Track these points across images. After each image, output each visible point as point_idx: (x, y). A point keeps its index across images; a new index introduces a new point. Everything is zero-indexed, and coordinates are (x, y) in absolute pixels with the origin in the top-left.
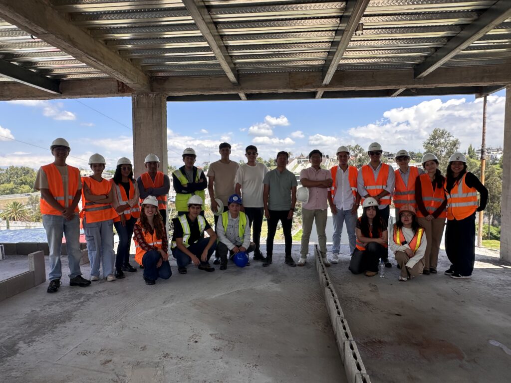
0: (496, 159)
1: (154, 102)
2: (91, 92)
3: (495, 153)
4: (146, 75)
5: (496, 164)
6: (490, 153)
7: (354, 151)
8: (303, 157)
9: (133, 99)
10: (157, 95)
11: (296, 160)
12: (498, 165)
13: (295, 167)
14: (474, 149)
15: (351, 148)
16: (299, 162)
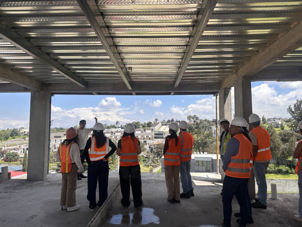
0: (279, 125)
1: (43, 96)
2: (9, 90)
3: (278, 120)
4: (38, 82)
5: (278, 127)
6: (275, 121)
7: (193, 118)
8: (165, 122)
10: (44, 92)
11: (160, 124)
12: (280, 128)
13: (160, 128)
14: (265, 118)
15: (192, 117)
16: (162, 125)
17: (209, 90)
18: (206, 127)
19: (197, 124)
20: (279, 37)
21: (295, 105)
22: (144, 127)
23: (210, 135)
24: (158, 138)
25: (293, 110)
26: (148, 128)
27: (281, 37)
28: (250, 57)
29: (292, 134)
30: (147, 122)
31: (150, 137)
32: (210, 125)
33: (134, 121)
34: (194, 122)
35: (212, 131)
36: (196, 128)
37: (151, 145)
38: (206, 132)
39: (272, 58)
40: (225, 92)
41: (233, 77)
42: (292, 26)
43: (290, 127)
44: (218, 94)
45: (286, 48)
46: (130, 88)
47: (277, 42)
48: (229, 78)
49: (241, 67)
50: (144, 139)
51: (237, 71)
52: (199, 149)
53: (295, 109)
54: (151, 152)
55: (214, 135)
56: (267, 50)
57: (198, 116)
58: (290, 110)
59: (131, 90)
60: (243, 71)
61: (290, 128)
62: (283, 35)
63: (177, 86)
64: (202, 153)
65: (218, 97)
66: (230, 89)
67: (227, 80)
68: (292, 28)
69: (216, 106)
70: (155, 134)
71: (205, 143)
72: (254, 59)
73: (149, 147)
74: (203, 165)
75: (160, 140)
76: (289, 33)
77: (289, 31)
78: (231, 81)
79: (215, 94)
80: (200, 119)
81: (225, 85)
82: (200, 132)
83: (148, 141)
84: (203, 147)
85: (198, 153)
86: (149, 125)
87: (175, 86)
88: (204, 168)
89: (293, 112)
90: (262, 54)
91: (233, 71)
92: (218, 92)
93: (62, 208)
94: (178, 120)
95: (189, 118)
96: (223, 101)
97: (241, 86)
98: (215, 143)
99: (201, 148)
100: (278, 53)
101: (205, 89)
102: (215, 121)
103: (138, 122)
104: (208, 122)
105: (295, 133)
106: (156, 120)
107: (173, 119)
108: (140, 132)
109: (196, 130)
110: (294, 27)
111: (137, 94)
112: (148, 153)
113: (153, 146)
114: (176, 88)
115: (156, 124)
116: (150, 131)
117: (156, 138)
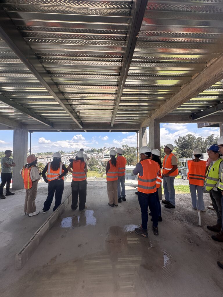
1: (22, 132)
4: (18, 123)
7: (125, 146)
9: (14, 131)
11: (107, 150)
13: (107, 152)
17: (133, 129)
18: (132, 151)
19: (127, 150)
20: (182, 88)
21: (178, 139)
22: (98, 151)
23: (134, 156)
24: (106, 157)
25: (177, 142)
26: (100, 152)
27: (183, 88)
28: (160, 105)
29: (177, 155)
30: (99, 149)
31: (101, 157)
32: (134, 150)
33: (92, 148)
34: (126, 148)
35: (135, 153)
36: (127, 152)
37: (102, 162)
38: (132, 154)
39: (176, 104)
40: (142, 130)
41: (148, 120)
42: (193, 78)
43: (176, 150)
44: (139, 132)
45: (188, 95)
46: (81, 127)
47: (180, 92)
48: (146, 121)
49: (153, 113)
50: (98, 158)
51: (150, 116)
52: (128, 163)
53: (178, 141)
54: (102, 165)
55: (136, 155)
56: (172, 99)
57: (128, 145)
58: (176, 141)
59: (82, 129)
60: (154, 116)
61: (176, 152)
62: (186, 86)
63: (112, 126)
64: (130, 165)
65: (139, 133)
66: (146, 128)
67: (144, 122)
68: (193, 80)
69: (138, 139)
70: (104, 155)
71: (132, 160)
72: (163, 106)
73: (101, 163)
74: (130, 172)
75: (107, 159)
76: (190, 84)
77: (190, 82)
78: (147, 123)
79: (136, 131)
80: (129, 147)
81: (143, 126)
82: (129, 154)
83: (100, 160)
84: (130, 162)
85: (128, 165)
86: (101, 150)
87: (111, 126)
88: (131, 174)
89: (177, 143)
90: (168, 102)
91: (148, 116)
92: (138, 131)
93: (26, 214)
94: (117, 148)
95: (123, 146)
96: (141, 136)
97: (154, 125)
98: (137, 160)
99: (129, 163)
100: (181, 100)
101: (131, 128)
102: (137, 148)
103: (95, 149)
104: (134, 148)
105: (178, 154)
106: (105, 147)
107: (114, 147)
108: (96, 154)
109: (127, 153)
110: (195, 78)
111: (88, 131)
112: (100, 166)
113: (103, 162)
114: (112, 127)
115: (105, 150)
116: (101, 154)
117: (105, 157)
